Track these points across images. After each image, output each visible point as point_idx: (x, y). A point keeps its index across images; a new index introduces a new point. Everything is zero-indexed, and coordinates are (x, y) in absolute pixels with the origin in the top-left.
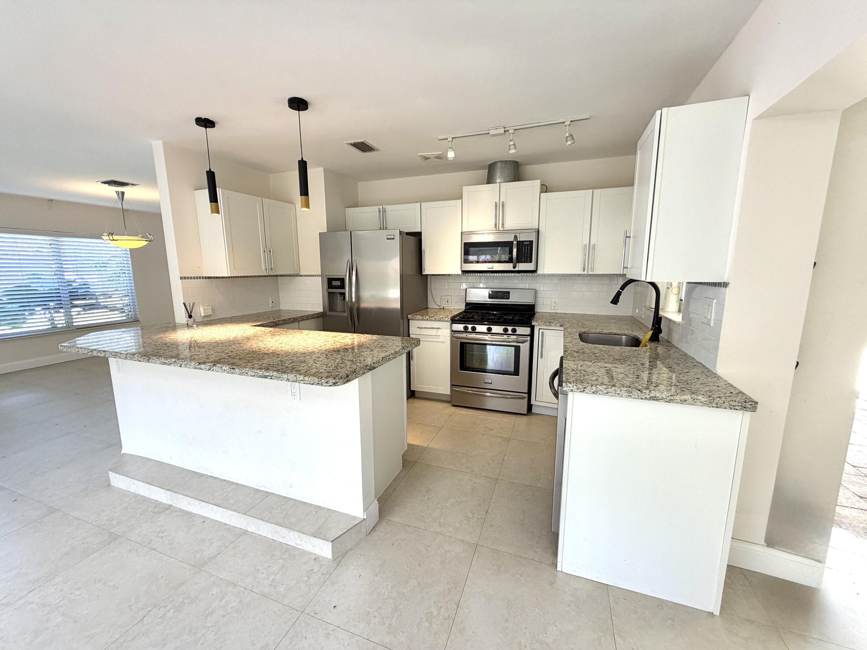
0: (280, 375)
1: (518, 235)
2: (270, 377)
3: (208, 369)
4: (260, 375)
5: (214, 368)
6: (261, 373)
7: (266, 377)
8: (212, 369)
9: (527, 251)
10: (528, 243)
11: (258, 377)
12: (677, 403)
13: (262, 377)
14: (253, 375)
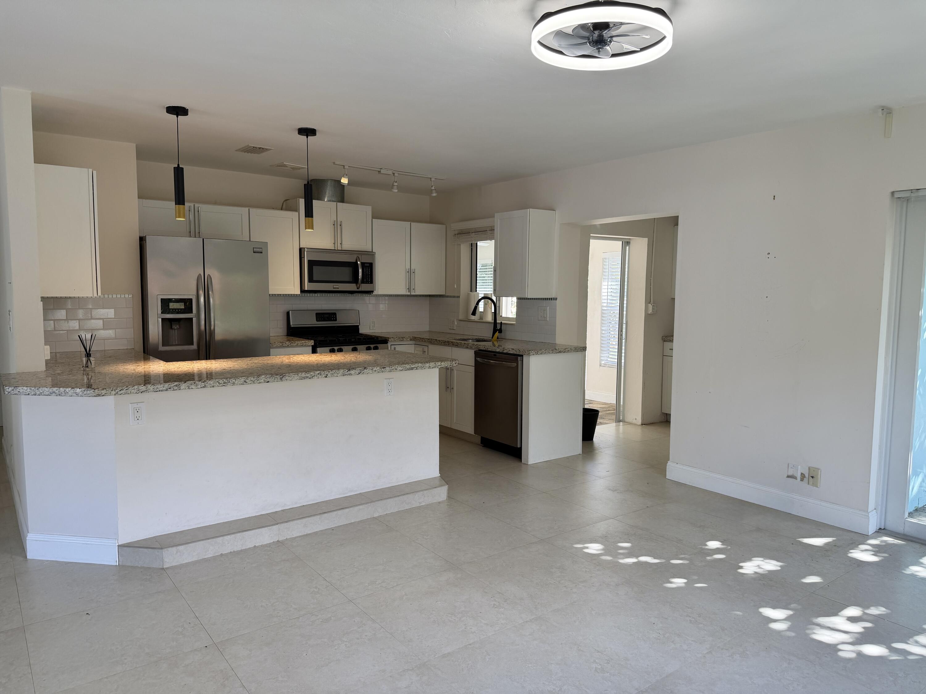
0: (424, 365)
1: (360, 256)
2: (416, 368)
3: (358, 373)
4: (407, 368)
5: (365, 370)
6: (409, 366)
7: (412, 369)
8: (363, 372)
9: (368, 272)
10: (368, 265)
11: (406, 370)
12: (567, 352)
13: (409, 370)
14: (401, 369)
